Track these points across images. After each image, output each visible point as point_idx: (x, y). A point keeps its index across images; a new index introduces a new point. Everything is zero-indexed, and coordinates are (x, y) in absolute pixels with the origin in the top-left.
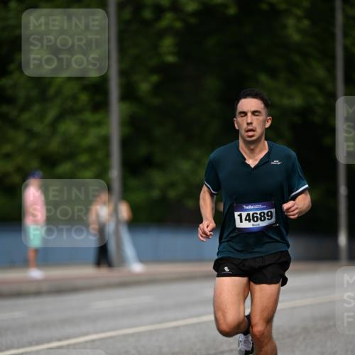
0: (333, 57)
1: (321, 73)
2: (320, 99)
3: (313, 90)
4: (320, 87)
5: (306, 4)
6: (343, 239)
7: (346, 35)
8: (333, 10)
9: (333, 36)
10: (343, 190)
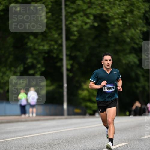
0: (61, 29)
1: (56, 36)
2: (56, 47)
3: (53, 43)
4: (56, 42)
5: (50, 6)
6: (65, 106)
7: (66, 20)
8: (61, 9)
9: (61, 20)
10: (65, 85)
